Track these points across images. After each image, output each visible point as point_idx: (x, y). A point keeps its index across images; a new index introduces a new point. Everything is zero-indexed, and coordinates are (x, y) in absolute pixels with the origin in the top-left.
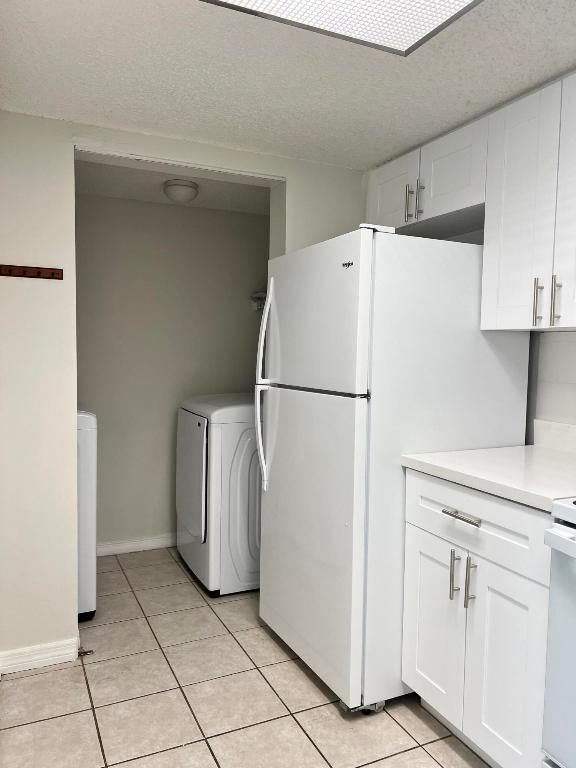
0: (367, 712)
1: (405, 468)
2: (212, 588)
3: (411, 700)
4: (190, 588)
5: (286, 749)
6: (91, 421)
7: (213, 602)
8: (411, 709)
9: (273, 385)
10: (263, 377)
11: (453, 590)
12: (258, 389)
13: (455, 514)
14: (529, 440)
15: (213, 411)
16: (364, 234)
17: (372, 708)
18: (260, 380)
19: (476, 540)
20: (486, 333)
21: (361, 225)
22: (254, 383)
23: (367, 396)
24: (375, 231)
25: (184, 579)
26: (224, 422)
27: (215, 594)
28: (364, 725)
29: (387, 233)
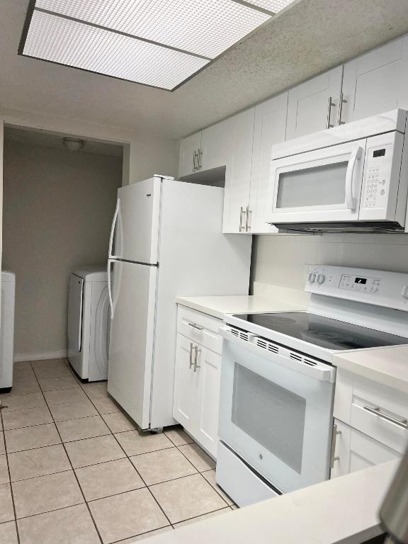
0: (153, 433)
1: (177, 304)
2: (84, 377)
3: (178, 428)
4: (72, 379)
5: (105, 448)
6: (12, 277)
7: (84, 386)
8: (179, 434)
9: (118, 259)
10: (113, 254)
11: (191, 364)
12: (109, 261)
13: (194, 326)
14: (251, 293)
15: (87, 274)
16: (156, 180)
17: (155, 431)
18: (110, 256)
19: (200, 337)
20: (225, 234)
21: (155, 175)
22: (107, 258)
23: (157, 265)
24: (162, 178)
25: (69, 373)
26: (92, 281)
27: (86, 381)
28: (150, 439)
29: (169, 181)
